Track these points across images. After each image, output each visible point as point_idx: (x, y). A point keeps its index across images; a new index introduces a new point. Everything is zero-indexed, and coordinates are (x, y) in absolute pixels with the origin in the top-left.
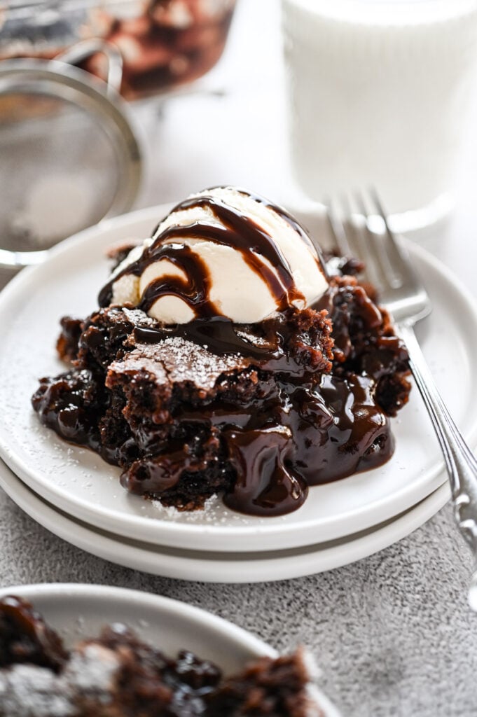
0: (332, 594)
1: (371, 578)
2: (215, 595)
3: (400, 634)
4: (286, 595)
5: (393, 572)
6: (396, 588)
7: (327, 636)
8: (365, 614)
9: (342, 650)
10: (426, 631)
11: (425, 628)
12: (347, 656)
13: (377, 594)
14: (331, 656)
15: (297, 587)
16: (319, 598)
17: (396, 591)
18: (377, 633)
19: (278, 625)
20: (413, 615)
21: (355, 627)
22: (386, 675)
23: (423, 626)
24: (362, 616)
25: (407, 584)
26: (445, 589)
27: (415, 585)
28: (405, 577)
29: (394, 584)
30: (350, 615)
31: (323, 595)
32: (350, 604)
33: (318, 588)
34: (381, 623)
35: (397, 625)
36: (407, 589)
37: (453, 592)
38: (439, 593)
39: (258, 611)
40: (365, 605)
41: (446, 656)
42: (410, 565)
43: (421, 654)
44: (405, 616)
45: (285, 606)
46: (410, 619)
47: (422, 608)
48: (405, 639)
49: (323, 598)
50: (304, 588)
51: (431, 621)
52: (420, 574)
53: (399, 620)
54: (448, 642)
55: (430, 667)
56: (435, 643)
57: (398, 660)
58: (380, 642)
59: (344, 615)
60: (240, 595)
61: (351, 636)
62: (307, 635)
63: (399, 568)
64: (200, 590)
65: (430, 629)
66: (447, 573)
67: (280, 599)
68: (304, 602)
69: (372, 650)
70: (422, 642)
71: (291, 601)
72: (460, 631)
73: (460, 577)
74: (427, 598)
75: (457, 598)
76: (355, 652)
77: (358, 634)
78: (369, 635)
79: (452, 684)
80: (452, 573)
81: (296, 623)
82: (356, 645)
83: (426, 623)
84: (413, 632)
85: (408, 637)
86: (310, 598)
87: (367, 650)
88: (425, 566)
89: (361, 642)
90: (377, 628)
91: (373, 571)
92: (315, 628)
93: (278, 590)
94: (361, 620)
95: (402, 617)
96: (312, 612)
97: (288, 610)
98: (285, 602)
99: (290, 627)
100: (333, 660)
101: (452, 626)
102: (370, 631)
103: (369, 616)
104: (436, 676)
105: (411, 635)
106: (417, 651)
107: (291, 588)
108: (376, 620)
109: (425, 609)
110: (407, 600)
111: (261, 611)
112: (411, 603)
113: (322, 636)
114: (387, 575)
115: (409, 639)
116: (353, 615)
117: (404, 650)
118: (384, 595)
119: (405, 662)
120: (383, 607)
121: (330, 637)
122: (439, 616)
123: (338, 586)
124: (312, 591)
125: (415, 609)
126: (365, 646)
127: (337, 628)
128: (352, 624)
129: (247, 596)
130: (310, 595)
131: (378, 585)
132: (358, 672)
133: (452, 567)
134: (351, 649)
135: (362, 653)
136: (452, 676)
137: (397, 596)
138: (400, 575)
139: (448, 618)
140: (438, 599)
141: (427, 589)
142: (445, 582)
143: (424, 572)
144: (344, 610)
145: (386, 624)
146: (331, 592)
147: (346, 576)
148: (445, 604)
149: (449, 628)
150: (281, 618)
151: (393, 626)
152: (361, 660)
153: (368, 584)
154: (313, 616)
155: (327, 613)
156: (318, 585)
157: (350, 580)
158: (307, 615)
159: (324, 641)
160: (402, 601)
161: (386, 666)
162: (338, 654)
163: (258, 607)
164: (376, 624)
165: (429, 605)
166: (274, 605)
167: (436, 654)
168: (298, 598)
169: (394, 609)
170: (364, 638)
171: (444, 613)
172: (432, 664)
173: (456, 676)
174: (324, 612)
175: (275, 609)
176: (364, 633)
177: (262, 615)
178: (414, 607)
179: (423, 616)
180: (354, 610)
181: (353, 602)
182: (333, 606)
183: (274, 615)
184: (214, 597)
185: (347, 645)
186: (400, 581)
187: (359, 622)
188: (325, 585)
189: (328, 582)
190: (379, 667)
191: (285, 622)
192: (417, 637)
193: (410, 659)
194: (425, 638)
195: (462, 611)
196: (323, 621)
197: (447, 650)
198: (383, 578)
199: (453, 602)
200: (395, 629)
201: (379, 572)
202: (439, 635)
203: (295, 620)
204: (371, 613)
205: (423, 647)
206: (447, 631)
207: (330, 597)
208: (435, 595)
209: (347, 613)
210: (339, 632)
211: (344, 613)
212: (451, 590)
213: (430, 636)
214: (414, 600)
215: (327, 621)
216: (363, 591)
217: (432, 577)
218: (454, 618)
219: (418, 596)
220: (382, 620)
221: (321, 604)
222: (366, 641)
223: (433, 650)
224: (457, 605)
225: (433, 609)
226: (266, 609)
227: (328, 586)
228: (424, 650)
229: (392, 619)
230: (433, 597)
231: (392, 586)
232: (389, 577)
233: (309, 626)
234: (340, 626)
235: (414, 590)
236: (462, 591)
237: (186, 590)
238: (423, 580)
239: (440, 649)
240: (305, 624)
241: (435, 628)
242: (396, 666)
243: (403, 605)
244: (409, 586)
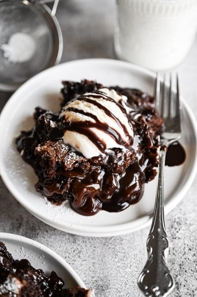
0: (91, 249)
1: (107, 244)
2: (48, 243)
3: (111, 270)
4: (74, 247)
5: (115, 242)
6: (115, 250)
7: (85, 267)
8: (101, 260)
9: (89, 274)
10: (121, 270)
11: (121, 269)
12: (90, 276)
13: (107, 251)
14: (84, 275)
15: (79, 244)
16: (85, 250)
17: (114, 251)
18: (103, 269)
19: (68, 259)
20: (118, 262)
21: (96, 264)
22: (102, 287)
23: (121, 268)
24: (99, 260)
25: (119, 248)
26: (133, 253)
27: (122, 249)
28: (120, 245)
29: (114, 248)
30: (95, 259)
31: (87, 249)
32: (96, 254)
33: (86, 246)
34: (106, 264)
35: (111, 266)
36: (119, 251)
37: (136, 255)
38: (130, 254)
39: (62, 253)
40: (102, 256)
41: (125, 282)
42: (122, 240)
43: (117, 280)
44: (115, 262)
45: (73, 252)
46: (117, 264)
47: (122, 260)
48: (113, 272)
49: (87, 250)
50: (81, 245)
51: (124, 266)
52: (125, 245)
53: (112, 264)
54: (128, 276)
55: (119, 286)
56: (123, 276)
57: (108, 281)
58: (103, 272)
59: (93, 259)
60: (57, 245)
61: (93, 268)
62: (77, 265)
63: (118, 241)
64: (43, 240)
65: (123, 269)
66: (135, 246)
67: (71, 248)
68: (80, 251)
69: (99, 275)
70: (119, 274)
71: (75, 250)
72: (134, 272)
73: (140, 248)
74: (125, 256)
75: (136, 257)
76: (93, 275)
77: (96, 268)
78: (100, 269)
79: (125, 294)
80: (137, 246)
81: (75, 260)
82: (94, 272)
83: (122, 267)
84: (116, 270)
85: (114, 271)
86: (82, 250)
87: (98, 275)
88: (128, 241)
89: (97, 271)
90: (104, 266)
91: (108, 241)
92: (81, 263)
93: (71, 244)
94: (98, 262)
95: (114, 263)
96: (81, 255)
97: (73, 254)
98: (73, 250)
99: (72, 261)
100: (85, 277)
101: (131, 270)
102: (101, 267)
103: (102, 260)
104: (120, 290)
105: (115, 271)
106: (116, 278)
107: (76, 244)
108: (104, 263)
109: (123, 260)
110: (118, 256)
111: (63, 253)
112: (119, 257)
113: (83, 267)
114: (113, 243)
115: (114, 273)
116: (96, 259)
117: (111, 277)
118: (110, 252)
119: (110, 282)
120: (108, 258)
121: (86, 267)
122: (128, 264)
123: (94, 246)
124: (84, 246)
125: (120, 260)
126: (98, 273)
127: (89, 264)
128: (95, 263)
129: (59, 245)
130: (83, 248)
131: (108, 247)
132: (92, 284)
133: (138, 243)
134: (92, 274)
135: (96, 276)
136: (126, 290)
137: (114, 253)
138: (118, 244)
139: (131, 266)
140: (129, 257)
141: (126, 252)
142: (134, 250)
143: (127, 244)
144: (93, 257)
145: (107, 265)
146: (90, 248)
147: (98, 242)
148: (131, 259)
149: (130, 270)
150: (70, 257)
151: (110, 266)
152: (95, 279)
153: (105, 246)
154: (82, 258)
155: (87, 257)
156: (86, 244)
157: (99, 243)
158: (79, 257)
159: (83, 269)
160: (116, 255)
161: (103, 282)
162: (87, 275)
163: (62, 251)
164: (104, 265)
165: (125, 259)
166: (68, 250)
167: (122, 280)
168: (78, 249)
169: (112, 259)
170: (98, 269)
171: (130, 263)
172: (120, 285)
173: (127, 291)
174: (86, 256)
175: (69, 252)
176: (99, 268)
177: (63, 254)
178: (119, 259)
179: (122, 263)
180: (97, 257)
181: (98, 254)
182: (90, 254)
183: (67, 255)
184: (47, 244)
185: (91, 272)
186: (117, 247)
187: (98, 263)
188: (89, 245)
189: (90, 244)
190: (101, 283)
191: (71, 259)
192: (117, 272)
193: (112, 281)
194: (120, 273)
195: (137, 263)
196: (85, 260)
197: (127, 279)
198: (111, 245)
199: (134, 259)
200: (110, 267)
201: (110, 242)
202: (125, 273)
203: (75, 258)
204: (103, 259)
205: (118, 277)
206: (129, 271)
207: (90, 250)
208: (128, 254)
209: (94, 258)
210: (89, 266)
211: (93, 258)
212: (135, 254)
213: (122, 273)
214: (120, 256)
215: (86, 260)
216: (102, 249)
217: (129, 247)
218: (133, 266)
219: (122, 255)
220: (106, 263)
221: (86, 253)
222: (98, 271)
223: (122, 279)
224: (136, 261)
225: (126, 261)
226: (65, 252)
227: (90, 245)
228: (118, 278)
229: (110, 263)
230: (128, 256)
231: (113, 248)
232: (113, 245)
233: (79, 261)
234: (90, 263)
235: (121, 251)
236: (139, 254)
237: (38, 240)
238: (126, 248)
239: (125, 279)
240: (78, 260)
241: (125, 269)
242: (107, 284)
243: (116, 258)
244: (120, 249)
